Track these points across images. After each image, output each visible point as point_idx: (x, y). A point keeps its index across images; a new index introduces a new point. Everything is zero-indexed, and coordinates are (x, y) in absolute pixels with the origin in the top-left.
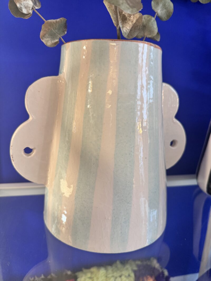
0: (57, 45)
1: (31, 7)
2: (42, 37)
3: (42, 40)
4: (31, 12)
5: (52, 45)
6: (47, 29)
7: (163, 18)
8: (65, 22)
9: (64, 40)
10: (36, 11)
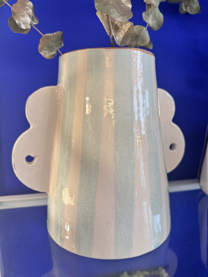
0: (54, 57)
1: (29, 22)
2: (40, 50)
3: (40, 53)
4: (29, 27)
5: (50, 57)
6: (44, 43)
7: (154, 28)
8: (61, 35)
9: (61, 52)
10: (34, 26)
